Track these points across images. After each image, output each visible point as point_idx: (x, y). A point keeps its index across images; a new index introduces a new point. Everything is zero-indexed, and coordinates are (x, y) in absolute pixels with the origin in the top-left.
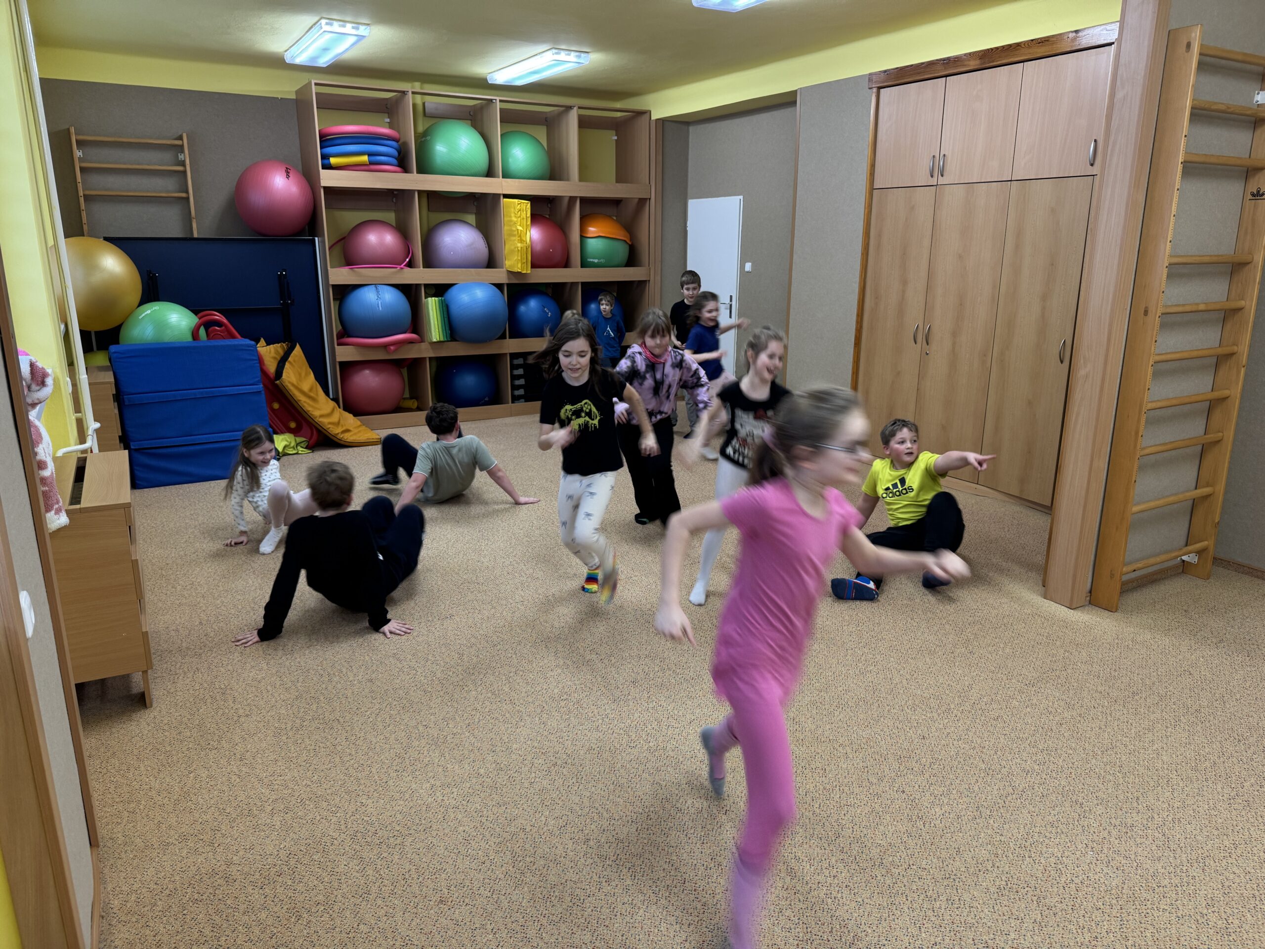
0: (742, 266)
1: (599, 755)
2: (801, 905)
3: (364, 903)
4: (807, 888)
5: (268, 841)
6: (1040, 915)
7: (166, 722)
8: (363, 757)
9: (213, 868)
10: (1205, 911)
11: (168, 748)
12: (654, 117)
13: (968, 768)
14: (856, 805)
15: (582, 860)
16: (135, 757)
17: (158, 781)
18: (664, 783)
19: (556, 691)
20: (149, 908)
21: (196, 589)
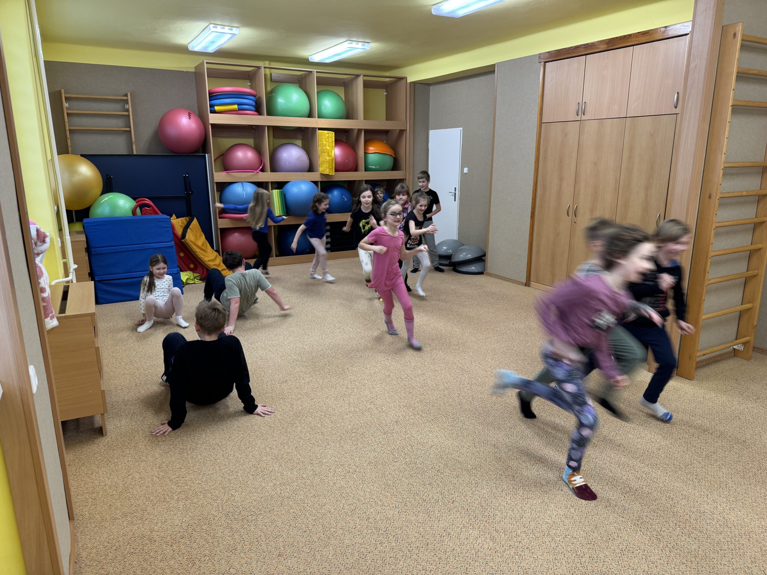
0: (462, 170)
1: (376, 466)
2: (500, 560)
3: (233, 556)
4: (503, 549)
5: (175, 517)
6: (647, 567)
7: (115, 444)
8: (233, 467)
9: (142, 533)
10: (750, 566)
11: (116, 461)
12: (409, 81)
13: (602, 476)
14: (533, 498)
15: (365, 531)
16: (96, 466)
17: (110, 480)
18: (415, 484)
19: (349, 427)
20: (104, 557)
21: (134, 364)
